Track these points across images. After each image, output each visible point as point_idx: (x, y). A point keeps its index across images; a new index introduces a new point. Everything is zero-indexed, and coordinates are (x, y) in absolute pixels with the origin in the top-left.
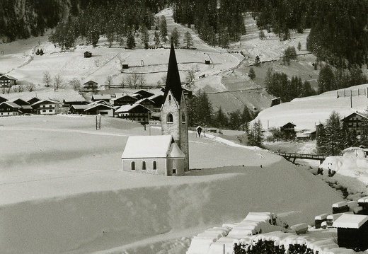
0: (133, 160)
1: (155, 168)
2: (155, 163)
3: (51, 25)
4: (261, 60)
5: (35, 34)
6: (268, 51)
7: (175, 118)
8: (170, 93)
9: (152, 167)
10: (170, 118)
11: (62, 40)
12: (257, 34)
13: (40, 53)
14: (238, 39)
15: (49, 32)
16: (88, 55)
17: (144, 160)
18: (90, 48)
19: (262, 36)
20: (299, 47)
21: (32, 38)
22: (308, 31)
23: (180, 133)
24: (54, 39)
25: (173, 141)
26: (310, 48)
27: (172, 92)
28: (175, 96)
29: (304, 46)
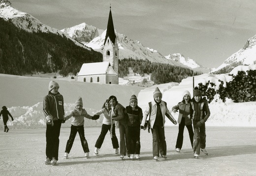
0: (84, 77)
1: (98, 81)
2: (98, 78)
3: (60, 69)
4: (135, 82)
5: (54, 71)
6: (137, 80)
7: (112, 53)
8: (108, 38)
10: (108, 53)
11: (63, 73)
12: (133, 74)
13: (55, 77)
14: (126, 76)
15: (59, 71)
16: (73, 78)
17: (91, 76)
18: (74, 76)
19: (135, 75)
20: (148, 79)
21: (53, 73)
22: (151, 74)
23: (114, 62)
24: (61, 73)
25: (110, 65)
26: (152, 79)
27: (110, 38)
28: (111, 40)
29: (150, 79)
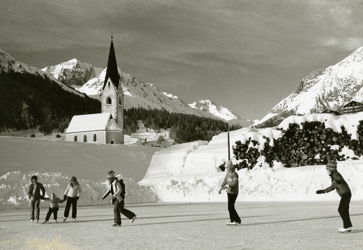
0: (75, 134)
1: (95, 140)
2: (95, 136)
5: (32, 127)
6: (150, 137)
7: (114, 101)
8: (109, 80)
9: (93, 139)
10: (109, 101)
11: (45, 130)
12: (145, 130)
13: (33, 136)
15: (39, 127)
17: (85, 133)
18: (60, 134)
20: (166, 136)
21: (30, 130)
22: (170, 129)
23: (117, 113)
25: (111, 117)
26: (171, 137)
27: (111, 79)
28: (113, 82)
